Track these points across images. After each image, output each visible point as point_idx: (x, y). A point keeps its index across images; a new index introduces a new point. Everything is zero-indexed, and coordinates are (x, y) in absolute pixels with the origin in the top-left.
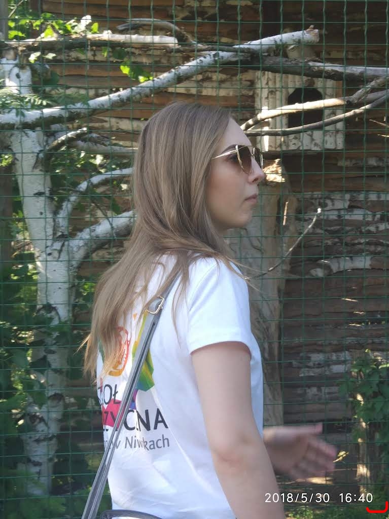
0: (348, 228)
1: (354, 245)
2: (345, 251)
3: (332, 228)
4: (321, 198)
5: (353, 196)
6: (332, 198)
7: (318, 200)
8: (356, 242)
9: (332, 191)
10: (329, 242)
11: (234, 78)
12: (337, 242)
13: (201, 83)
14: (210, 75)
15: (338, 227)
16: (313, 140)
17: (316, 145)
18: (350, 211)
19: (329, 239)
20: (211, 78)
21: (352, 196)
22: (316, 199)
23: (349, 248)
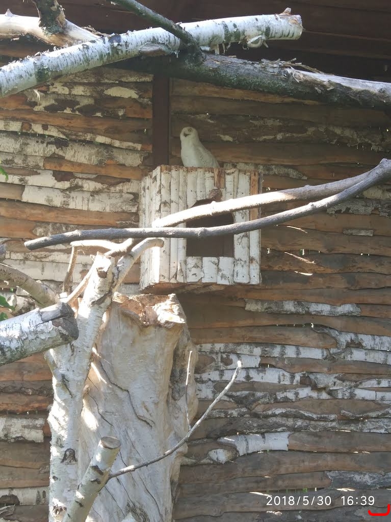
0: (259, 394)
1: (267, 417)
2: (255, 425)
3: (238, 394)
4: (224, 353)
5: (266, 351)
6: (238, 352)
7: (219, 355)
8: (270, 412)
9: (239, 344)
10: (235, 413)
11: (112, 189)
12: (245, 413)
13: (68, 192)
14: (80, 183)
15: (247, 392)
16: (219, 270)
17: (223, 276)
18: (262, 371)
19: (234, 409)
20: (82, 187)
21: (263, 351)
22: (217, 353)
23: (261, 422)
